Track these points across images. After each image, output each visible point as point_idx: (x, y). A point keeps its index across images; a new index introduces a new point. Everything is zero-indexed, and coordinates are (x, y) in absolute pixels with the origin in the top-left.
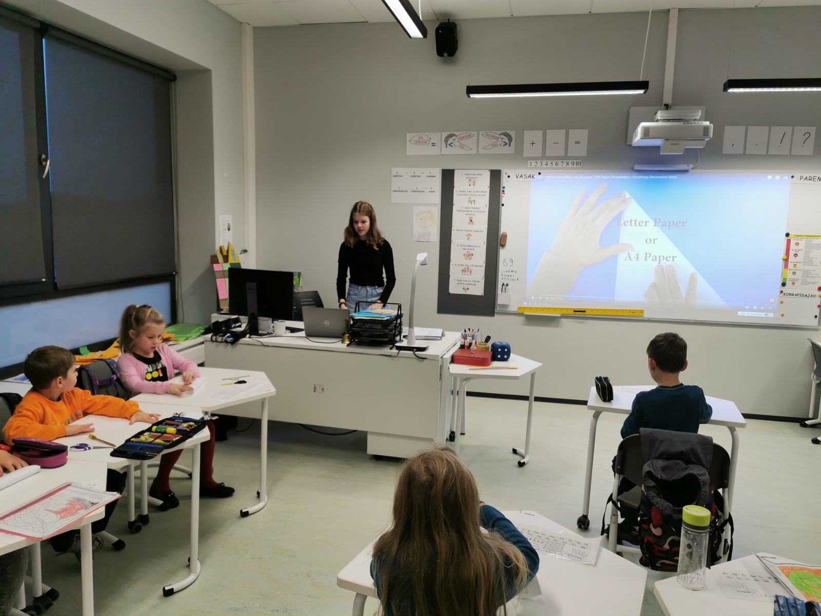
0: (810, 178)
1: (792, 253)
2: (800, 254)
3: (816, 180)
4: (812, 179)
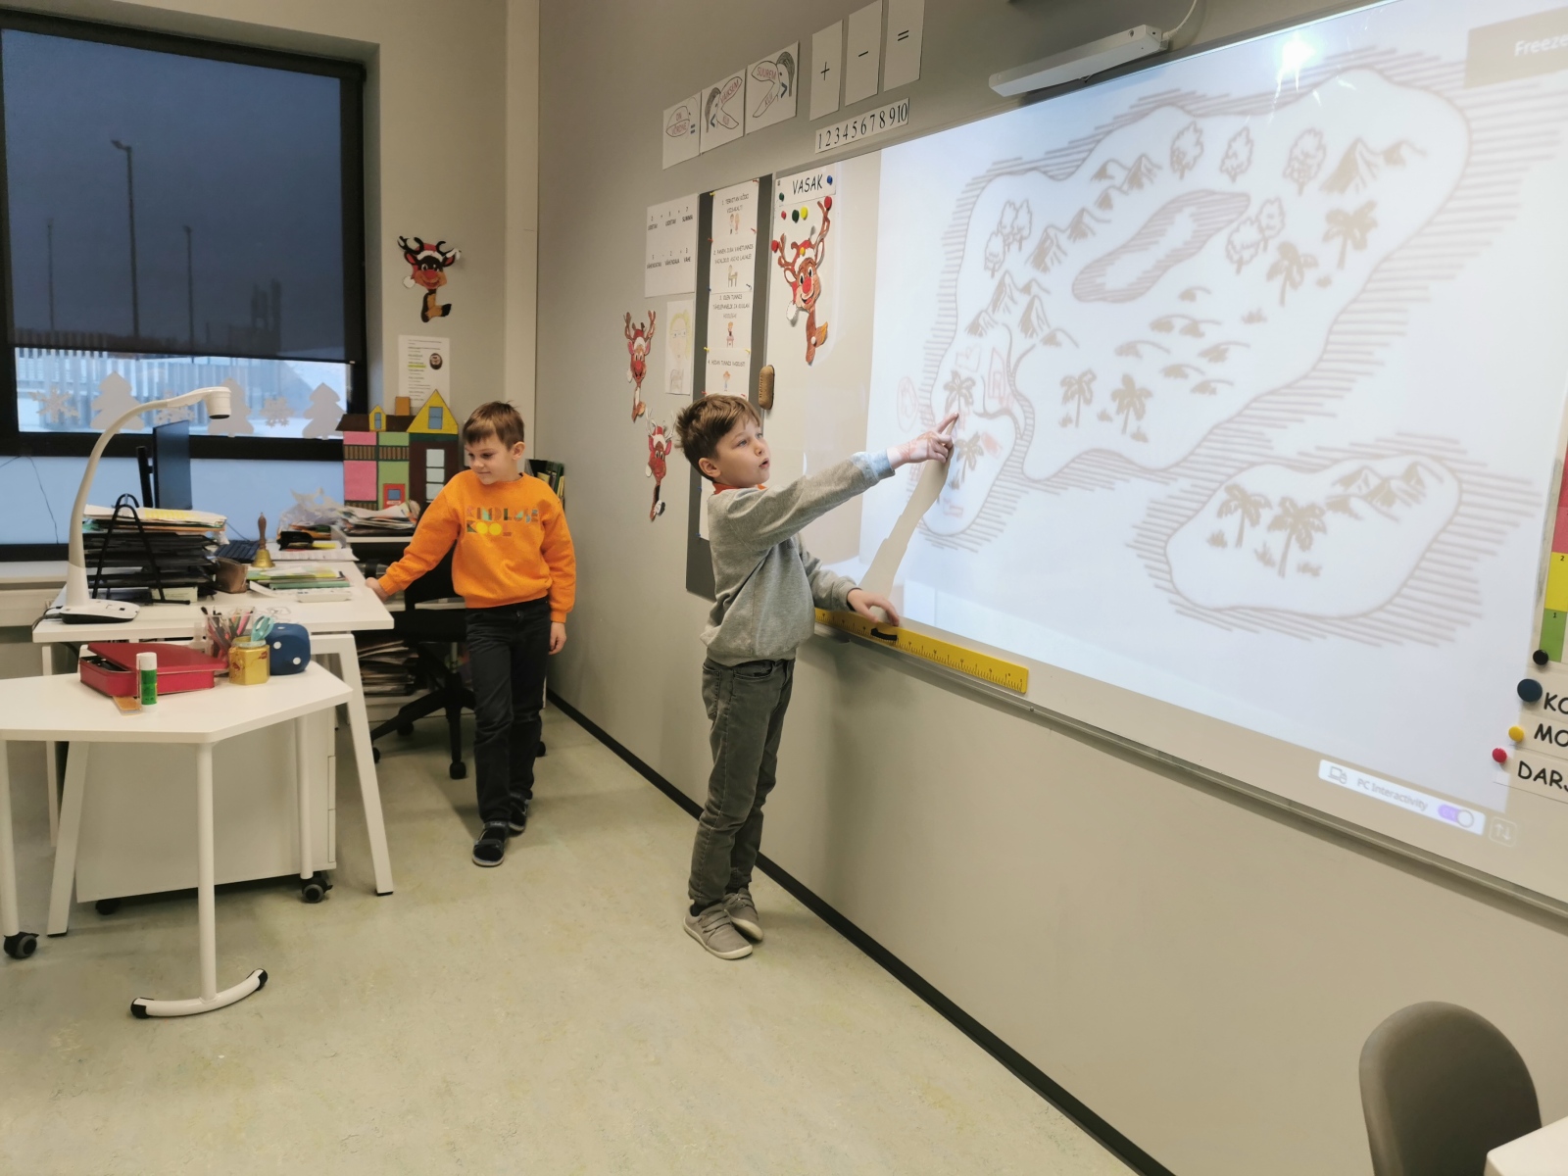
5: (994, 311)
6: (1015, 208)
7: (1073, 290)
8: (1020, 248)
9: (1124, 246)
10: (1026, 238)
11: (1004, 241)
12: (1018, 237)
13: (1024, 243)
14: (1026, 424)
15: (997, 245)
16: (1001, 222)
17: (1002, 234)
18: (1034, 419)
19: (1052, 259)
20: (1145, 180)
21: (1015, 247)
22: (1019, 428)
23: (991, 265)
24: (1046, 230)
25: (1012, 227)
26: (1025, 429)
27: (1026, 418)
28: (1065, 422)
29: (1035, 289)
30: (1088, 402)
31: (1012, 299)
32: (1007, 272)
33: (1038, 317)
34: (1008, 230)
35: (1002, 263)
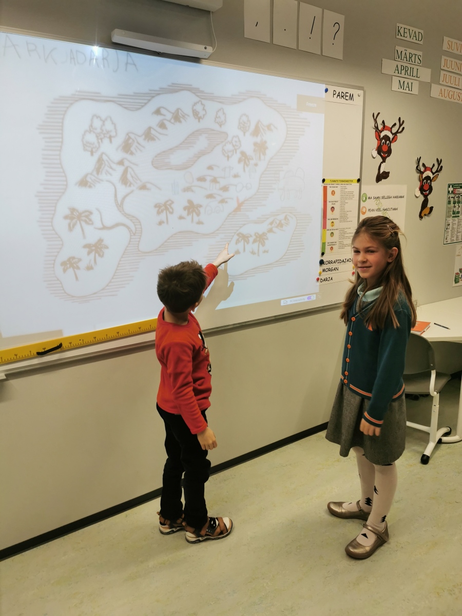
0: (343, 95)
1: (329, 206)
2: (337, 206)
3: (347, 98)
4: (344, 97)
5: (98, 173)
6: (101, 120)
7: (152, 164)
8: (111, 141)
9: (177, 147)
10: (114, 137)
11: (97, 137)
12: (108, 136)
13: (113, 139)
14: (136, 228)
15: (91, 138)
16: (91, 126)
17: (94, 132)
18: (141, 225)
19: (135, 149)
20: (181, 119)
21: (106, 141)
22: (131, 231)
23: (90, 149)
24: (127, 134)
25: (101, 129)
26: (136, 230)
27: (135, 225)
28: (161, 223)
29: (126, 163)
30: (172, 213)
31: (111, 168)
32: (103, 153)
33: (132, 177)
34: (99, 130)
35: (98, 149)
